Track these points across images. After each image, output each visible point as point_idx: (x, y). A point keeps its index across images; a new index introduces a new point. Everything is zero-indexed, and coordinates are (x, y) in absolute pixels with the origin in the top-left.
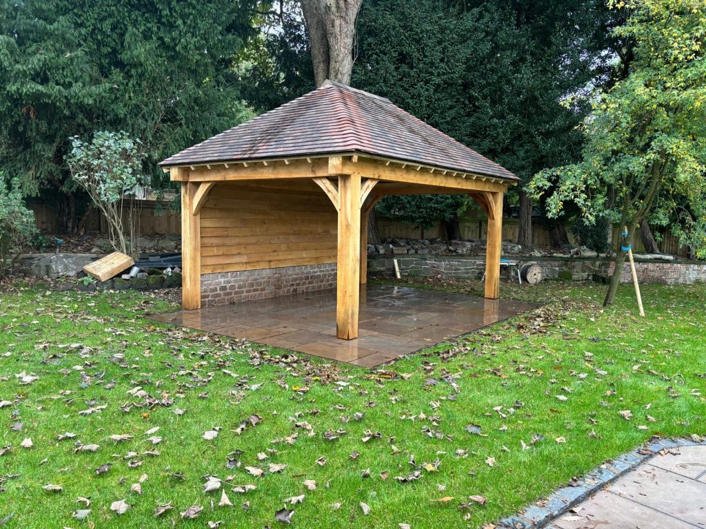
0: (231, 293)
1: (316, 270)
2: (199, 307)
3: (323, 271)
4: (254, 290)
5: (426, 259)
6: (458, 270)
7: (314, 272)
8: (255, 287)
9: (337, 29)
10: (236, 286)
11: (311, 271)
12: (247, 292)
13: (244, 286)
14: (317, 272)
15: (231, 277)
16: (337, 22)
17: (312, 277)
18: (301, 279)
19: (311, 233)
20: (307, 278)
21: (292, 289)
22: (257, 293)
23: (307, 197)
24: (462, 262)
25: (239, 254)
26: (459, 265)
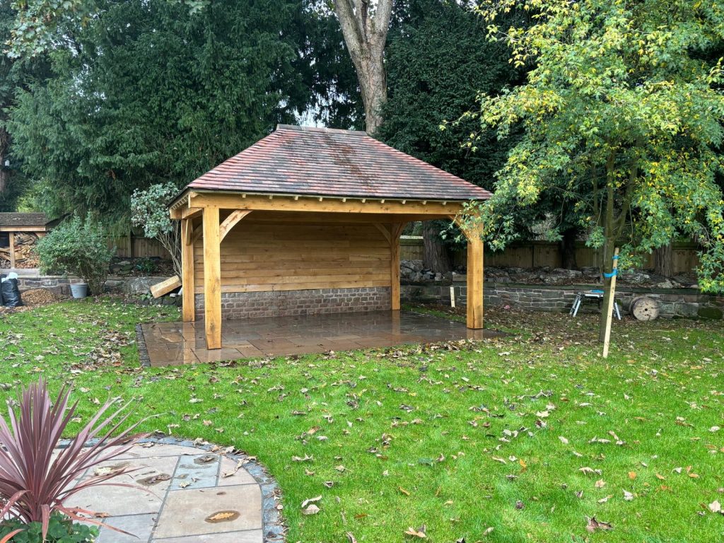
0: (230, 310)
1: (331, 294)
2: (193, 320)
3: (340, 296)
4: (255, 310)
5: (494, 288)
6: (538, 301)
7: (327, 296)
8: (256, 307)
9: (365, 69)
10: (235, 304)
11: (325, 295)
12: (246, 310)
13: (244, 305)
14: (332, 296)
15: (229, 297)
16: (364, 63)
17: (325, 301)
18: (312, 302)
19: (323, 260)
20: (319, 301)
21: (300, 310)
22: (258, 312)
23: (318, 227)
24: (544, 292)
25: (237, 277)
26: (539, 296)
